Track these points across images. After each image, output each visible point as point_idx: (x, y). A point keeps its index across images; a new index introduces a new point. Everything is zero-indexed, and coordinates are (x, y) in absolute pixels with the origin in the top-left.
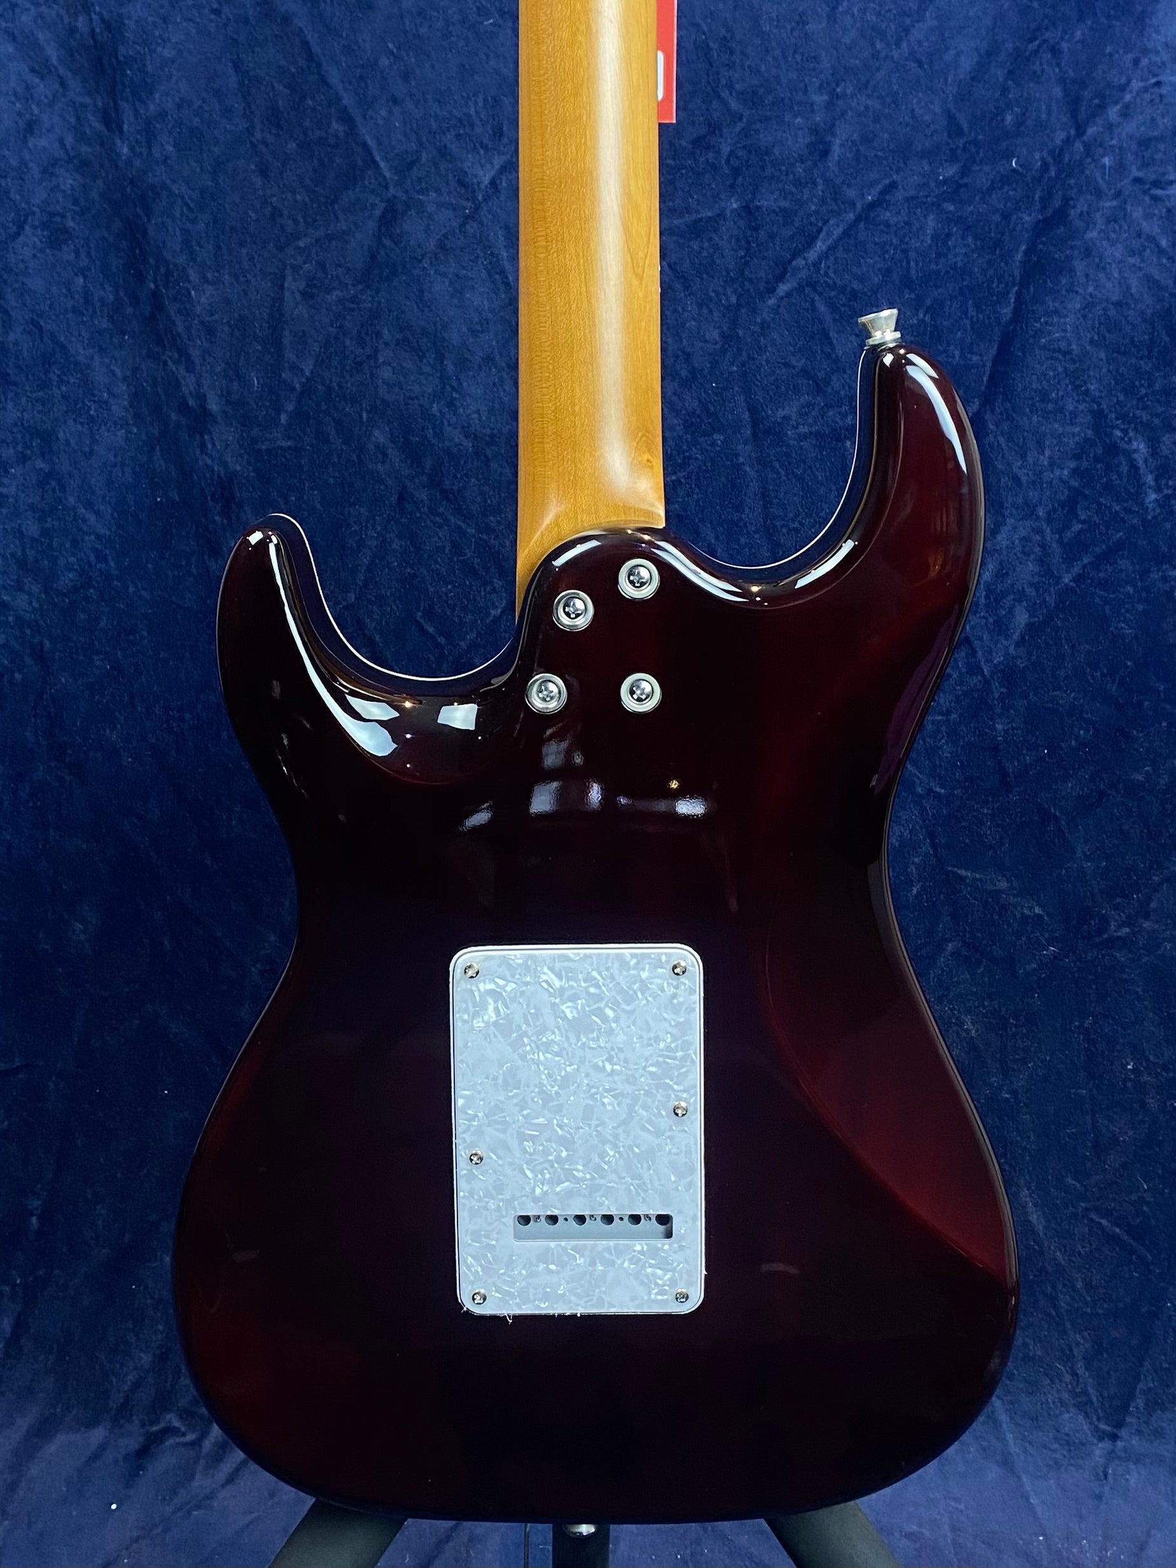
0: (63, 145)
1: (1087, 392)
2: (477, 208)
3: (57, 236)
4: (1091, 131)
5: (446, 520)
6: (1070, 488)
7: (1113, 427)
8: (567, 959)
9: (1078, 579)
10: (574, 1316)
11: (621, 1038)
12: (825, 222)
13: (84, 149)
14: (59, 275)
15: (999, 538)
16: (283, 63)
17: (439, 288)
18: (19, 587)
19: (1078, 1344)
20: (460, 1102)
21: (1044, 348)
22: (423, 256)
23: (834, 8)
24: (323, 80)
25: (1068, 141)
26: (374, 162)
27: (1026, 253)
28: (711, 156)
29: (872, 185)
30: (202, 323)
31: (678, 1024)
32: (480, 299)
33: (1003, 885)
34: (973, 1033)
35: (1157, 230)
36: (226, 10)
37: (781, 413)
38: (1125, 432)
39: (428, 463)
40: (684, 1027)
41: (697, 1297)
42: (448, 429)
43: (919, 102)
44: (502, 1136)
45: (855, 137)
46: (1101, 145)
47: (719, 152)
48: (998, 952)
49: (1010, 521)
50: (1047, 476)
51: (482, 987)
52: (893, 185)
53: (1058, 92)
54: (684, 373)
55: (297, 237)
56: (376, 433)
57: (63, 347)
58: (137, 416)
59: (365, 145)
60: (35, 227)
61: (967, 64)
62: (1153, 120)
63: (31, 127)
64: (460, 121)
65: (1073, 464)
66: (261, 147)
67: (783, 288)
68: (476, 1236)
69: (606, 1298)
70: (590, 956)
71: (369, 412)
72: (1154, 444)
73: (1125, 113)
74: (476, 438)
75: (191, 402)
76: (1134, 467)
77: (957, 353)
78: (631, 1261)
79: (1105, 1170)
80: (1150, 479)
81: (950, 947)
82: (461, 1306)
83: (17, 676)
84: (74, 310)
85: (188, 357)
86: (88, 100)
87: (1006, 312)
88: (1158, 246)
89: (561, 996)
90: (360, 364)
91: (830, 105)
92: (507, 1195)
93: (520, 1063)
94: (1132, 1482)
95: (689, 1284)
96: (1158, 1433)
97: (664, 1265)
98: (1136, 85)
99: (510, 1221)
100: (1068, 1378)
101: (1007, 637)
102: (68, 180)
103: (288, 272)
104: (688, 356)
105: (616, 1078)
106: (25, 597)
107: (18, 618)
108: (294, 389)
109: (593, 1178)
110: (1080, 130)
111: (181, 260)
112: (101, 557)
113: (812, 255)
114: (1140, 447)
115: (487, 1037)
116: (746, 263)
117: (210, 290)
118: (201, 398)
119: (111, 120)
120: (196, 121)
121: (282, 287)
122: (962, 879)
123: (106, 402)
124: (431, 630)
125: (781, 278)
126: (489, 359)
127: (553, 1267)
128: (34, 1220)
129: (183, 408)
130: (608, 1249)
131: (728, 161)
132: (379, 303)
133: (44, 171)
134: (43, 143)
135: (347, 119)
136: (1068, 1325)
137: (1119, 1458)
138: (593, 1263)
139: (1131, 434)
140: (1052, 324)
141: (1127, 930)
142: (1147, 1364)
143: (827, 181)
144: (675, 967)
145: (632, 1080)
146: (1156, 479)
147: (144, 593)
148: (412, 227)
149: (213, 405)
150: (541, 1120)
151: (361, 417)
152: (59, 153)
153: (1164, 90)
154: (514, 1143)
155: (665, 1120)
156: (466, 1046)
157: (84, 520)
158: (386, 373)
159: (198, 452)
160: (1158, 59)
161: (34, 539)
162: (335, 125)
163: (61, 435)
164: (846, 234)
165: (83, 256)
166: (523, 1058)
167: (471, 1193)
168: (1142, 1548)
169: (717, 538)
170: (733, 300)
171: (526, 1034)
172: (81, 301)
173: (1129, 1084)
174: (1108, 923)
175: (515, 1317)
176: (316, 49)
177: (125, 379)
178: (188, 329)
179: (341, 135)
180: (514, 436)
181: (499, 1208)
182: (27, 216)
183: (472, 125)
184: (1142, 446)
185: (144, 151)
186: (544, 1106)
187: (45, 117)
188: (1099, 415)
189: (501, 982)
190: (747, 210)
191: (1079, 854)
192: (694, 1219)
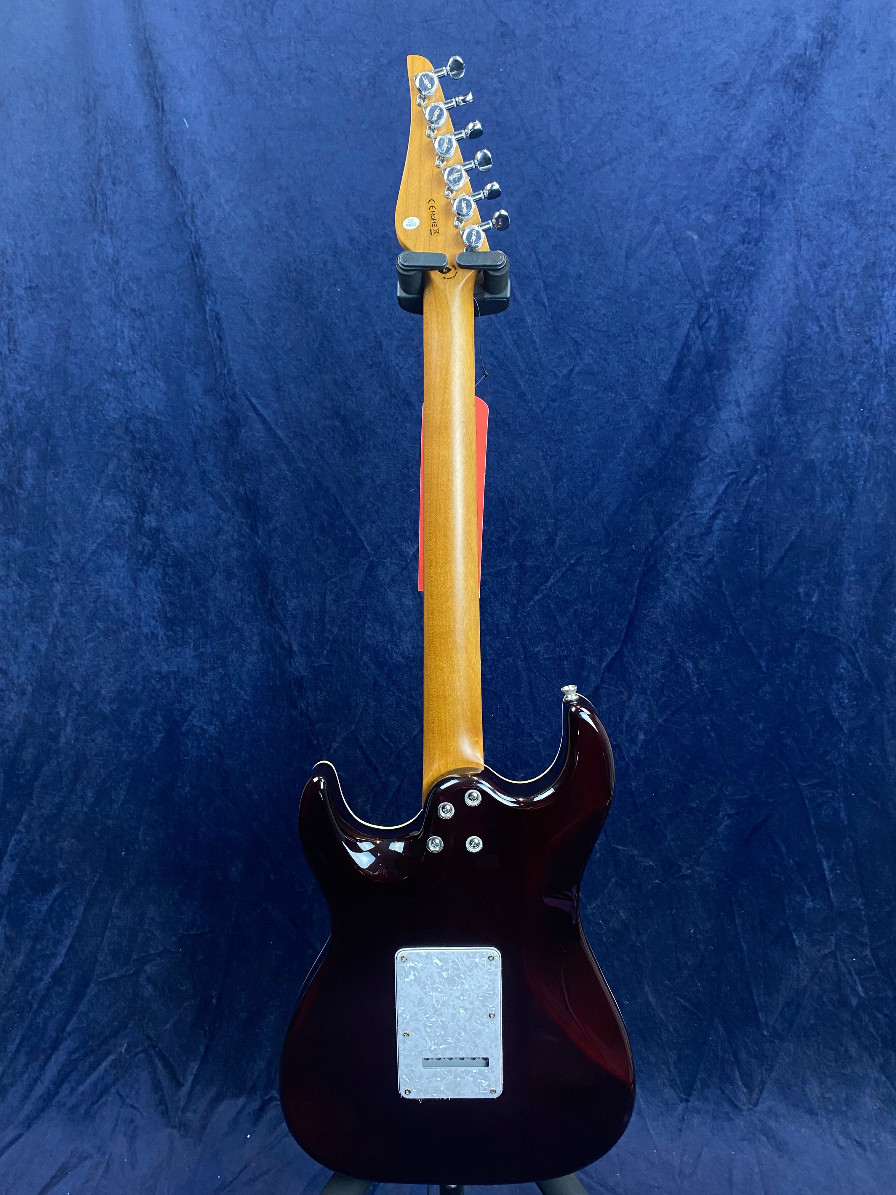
0: (233, 538)
1: (667, 642)
2: (407, 565)
3: (229, 575)
4: (666, 533)
5: (394, 693)
6: (661, 682)
7: (678, 657)
8: (444, 953)
9: (665, 721)
10: (447, 1099)
11: (467, 987)
12: (554, 571)
13: (242, 539)
14: (230, 591)
15: (631, 702)
16: (326, 507)
17: (391, 596)
18: (211, 723)
19: (671, 1057)
20: (399, 1011)
21: (648, 622)
22: (385, 584)
23: (556, 484)
24: (343, 514)
25: (656, 537)
26: (364, 546)
27: (639, 583)
28: (505, 544)
29: (573, 556)
30: (291, 614)
31: (491, 980)
32: (408, 602)
33: (636, 853)
34: (624, 917)
35: (695, 575)
36: (302, 486)
37: (536, 649)
38: (684, 659)
39: (386, 670)
40: (493, 981)
41: (499, 1091)
42: (395, 655)
43: (592, 523)
44: (417, 1026)
45: (566, 537)
46: (670, 538)
47: (508, 542)
48: (634, 881)
49: (636, 695)
50: (651, 676)
51: (408, 965)
52: (581, 557)
53: (651, 517)
54: (495, 632)
55: (331, 577)
56: (364, 657)
57: (232, 621)
58: (262, 649)
59: (360, 540)
60: (219, 572)
61: (612, 508)
62: (692, 529)
63: (219, 531)
64: (400, 529)
65: (661, 672)
66: (318, 542)
67: (536, 598)
68: (407, 1066)
69: (462, 1092)
70: (454, 953)
71: (361, 648)
72: (696, 664)
73: (680, 525)
74: (407, 658)
75: (286, 645)
76: (687, 673)
77: (611, 624)
78: (471, 1077)
79: (682, 977)
80: (695, 679)
81: (614, 879)
82: (400, 1095)
83: (209, 760)
84: (237, 606)
85: (285, 627)
86: (244, 520)
87: (631, 607)
88: (695, 582)
89: (441, 969)
90: (358, 629)
91: (555, 524)
92: (419, 1049)
93: (424, 996)
94: (695, 1122)
95: (496, 1086)
96: (706, 1099)
97: (486, 1078)
98: (685, 513)
99: (420, 1060)
100: (666, 1072)
101: (636, 745)
102: (235, 553)
103: (328, 591)
104: (497, 625)
105: (465, 1002)
106: (213, 727)
107: (210, 735)
108: (330, 640)
109: (455, 1043)
110: (662, 532)
111: (282, 589)
112: (246, 710)
113: (548, 584)
114: (690, 665)
115: (411, 986)
116: (521, 587)
117: (295, 601)
118: (291, 645)
119: (254, 529)
120: (289, 532)
121: (325, 598)
122: (618, 850)
123: (249, 644)
124: (387, 740)
125: (535, 594)
126: (412, 626)
127: (439, 1079)
128: (214, 1000)
129: (282, 647)
130: (462, 1072)
131: (512, 546)
132: (366, 603)
133: (225, 549)
134: (225, 537)
135: (353, 530)
136: (667, 1048)
137: (690, 1111)
138: (455, 1077)
139: (686, 660)
140: (651, 612)
141: (690, 871)
142: (702, 1066)
143: (554, 554)
144: (489, 957)
145: (472, 1003)
146: (697, 679)
147: (264, 724)
148: (381, 572)
149: (295, 648)
150: (434, 1019)
151: (358, 650)
152: (231, 541)
153: (697, 517)
154: (422, 1029)
155: (486, 1019)
156: (402, 989)
157: (239, 694)
158: (368, 632)
159: (288, 665)
160: (694, 504)
161: (217, 702)
162: (348, 532)
163: (230, 658)
164: (562, 576)
165: (241, 584)
166: (426, 994)
167: (404, 1049)
168: (699, 1156)
169: (510, 701)
170: (515, 602)
171: (427, 984)
172: (240, 602)
173: (692, 939)
174: (682, 868)
175: (423, 1100)
176: (340, 501)
177: (258, 634)
178: (285, 616)
179: (350, 535)
180: (422, 657)
181: (415, 1055)
182: (217, 568)
183: (405, 532)
184: (691, 665)
185: (268, 544)
186: (434, 1013)
187: (225, 527)
188: (671, 652)
189: (416, 963)
190: (521, 565)
191: (669, 839)
192: (498, 1059)
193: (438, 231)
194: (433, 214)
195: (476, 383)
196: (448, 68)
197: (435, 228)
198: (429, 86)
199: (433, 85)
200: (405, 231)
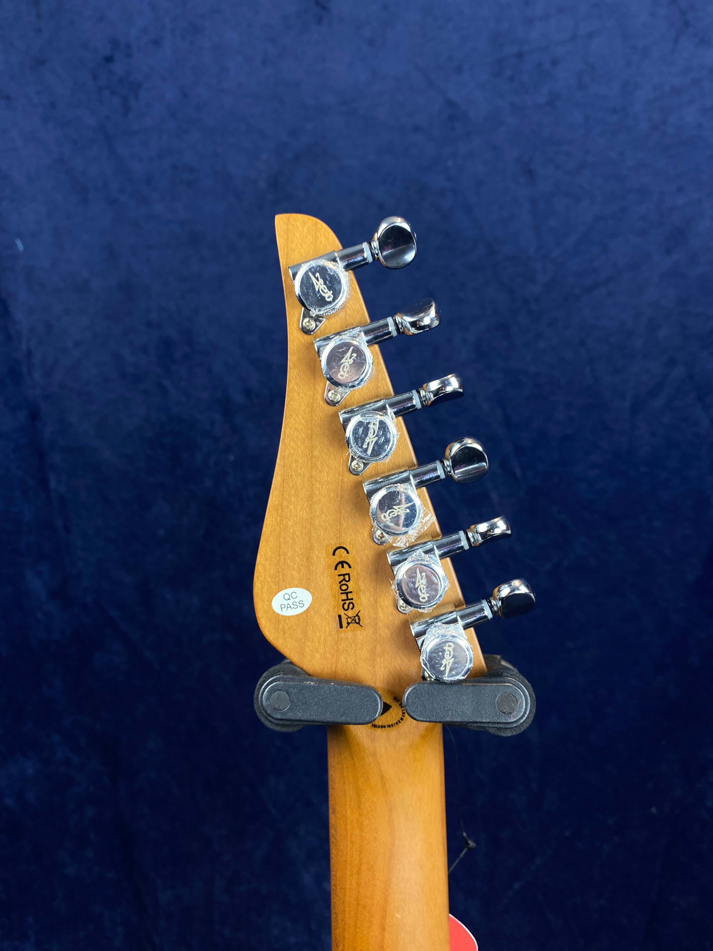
193: (356, 620)
194: (345, 579)
195: (448, 869)
196: (375, 244)
197: (350, 613)
198: (328, 295)
199: (336, 294)
200: (277, 619)
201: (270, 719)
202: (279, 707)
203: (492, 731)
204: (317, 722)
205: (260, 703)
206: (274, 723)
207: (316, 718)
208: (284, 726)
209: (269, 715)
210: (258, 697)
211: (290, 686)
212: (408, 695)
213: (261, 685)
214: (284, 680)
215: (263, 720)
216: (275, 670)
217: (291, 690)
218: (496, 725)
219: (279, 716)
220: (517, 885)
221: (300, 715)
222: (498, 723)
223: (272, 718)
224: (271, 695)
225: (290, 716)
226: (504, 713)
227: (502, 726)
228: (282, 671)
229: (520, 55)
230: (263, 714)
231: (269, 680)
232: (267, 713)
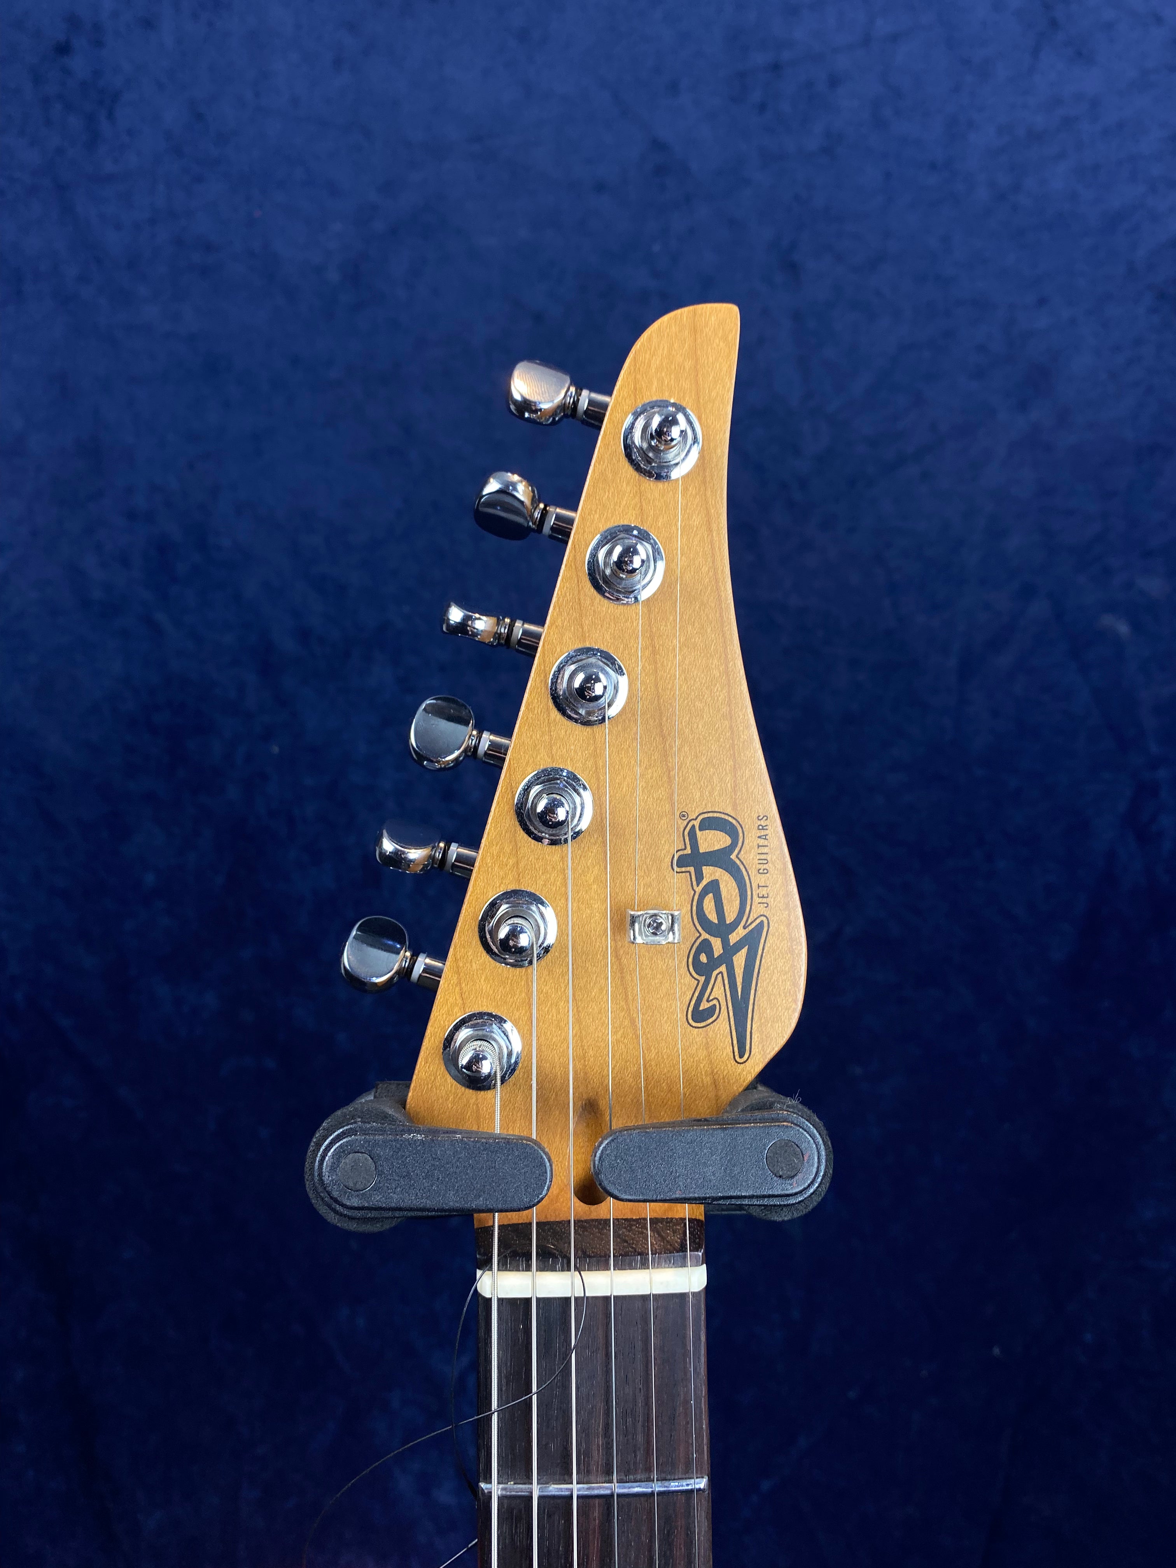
201: (338, 1207)
202: (355, 1184)
203: (755, 1212)
204: (429, 1210)
205: (316, 1178)
206: (345, 1216)
207: (429, 1204)
208: (365, 1220)
209: (336, 1201)
210: (312, 1168)
211: (376, 1144)
212: (602, 1152)
213: (319, 1145)
214: (365, 1132)
215: (323, 1210)
216: (345, 1116)
217: (378, 1151)
218: (766, 1202)
219: (355, 1202)
220: (766, 1485)
221: (397, 1198)
222: (770, 1196)
223: (343, 1205)
224: (339, 1162)
225: (377, 1199)
226: (780, 1177)
227: (776, 1201)
228: (359, 1117)
229: (776, 67)
230: (323, 1199)
231: (336, 1134)
232: (332, 1198)
